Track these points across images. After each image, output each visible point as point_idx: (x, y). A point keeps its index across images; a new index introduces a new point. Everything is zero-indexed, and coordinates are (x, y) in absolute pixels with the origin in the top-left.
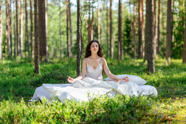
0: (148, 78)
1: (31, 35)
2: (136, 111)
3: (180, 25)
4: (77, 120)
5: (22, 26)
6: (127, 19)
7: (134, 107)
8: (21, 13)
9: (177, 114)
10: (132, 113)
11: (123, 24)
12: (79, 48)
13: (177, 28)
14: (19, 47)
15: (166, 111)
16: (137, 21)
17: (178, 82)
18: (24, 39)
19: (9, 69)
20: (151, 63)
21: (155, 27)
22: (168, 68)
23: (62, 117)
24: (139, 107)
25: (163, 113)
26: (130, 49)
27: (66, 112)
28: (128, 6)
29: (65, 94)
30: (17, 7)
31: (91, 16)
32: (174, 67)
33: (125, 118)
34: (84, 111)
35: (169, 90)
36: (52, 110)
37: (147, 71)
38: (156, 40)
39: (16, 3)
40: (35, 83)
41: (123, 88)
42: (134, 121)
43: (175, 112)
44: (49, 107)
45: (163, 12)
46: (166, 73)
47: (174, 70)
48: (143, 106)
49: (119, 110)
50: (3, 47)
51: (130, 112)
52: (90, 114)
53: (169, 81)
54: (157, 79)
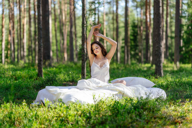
0: (156, 82)
1: (35, 39)
2: (144, 113)
3: (188, 29)
4: (82, 123)
5: (25, 31)
6: (134, 23)
7: (142, 108)
8: (24, 17)
9: (187, 116)
10: (140, 115)
11: (130, 28)
12: (84, 51)
13: (186, 32)
14: (22, 53)
15: (175, 113)
16: (144, 25)
17: (188, 86)
18: (28, 43)
19: (11, 73)
20: (159, 67)
21: (163, 31)
22: (177, 72)
23: (66, 119)
24: (147, 109)
25: (173, 115)
26: (137, 54)
27: (70, 113)
28: (135, 9)
29: (69, 97)
30: (20, 11)
31: (97, 20)
32: (183, 71)
33: (132, 120)
34: (90, 113)
35: (178, 93)
36: (56, 113)
37: (155, 75)
38: (164, 45)
39: (20, 7)
40: (38, 86)
41: (130, 91)
42: (142, 123)
43: (185, 114)
44: (52, 110)
45: (171, 15)
46: (175, 77)
47: (183, 74)
48: (152, 108)
49: (126, 112)
50: (6, 52)
51: (138, 114)
52: (95, 116)
53: (178, 85)
54: (166, 82)
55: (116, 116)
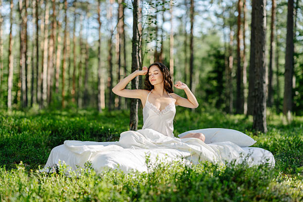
2: (239, 188)
6: (218, 52)
7: (234, 181)
8: (44, 39)
10: (231, 193)
12: (135, 85)
14: (39, 94)
16: (234, 54)
19: (12, 121)
20: (261, 117)
24: (244, 182)
25: (290, 194)
26: (223, 101)
28: (220, 30)
29: (104, 158)
32: (299, 125)
37: (254, 130)
44: (72, 181)
46: (286, 134)
47: (300, 130)
48: (252, 181)
49: (205, 187)
50: (14, 93)
51: (226, 191)
52: (148, 194)
53: (292, 146)
54: (272, 142)
55: (187, 194)
